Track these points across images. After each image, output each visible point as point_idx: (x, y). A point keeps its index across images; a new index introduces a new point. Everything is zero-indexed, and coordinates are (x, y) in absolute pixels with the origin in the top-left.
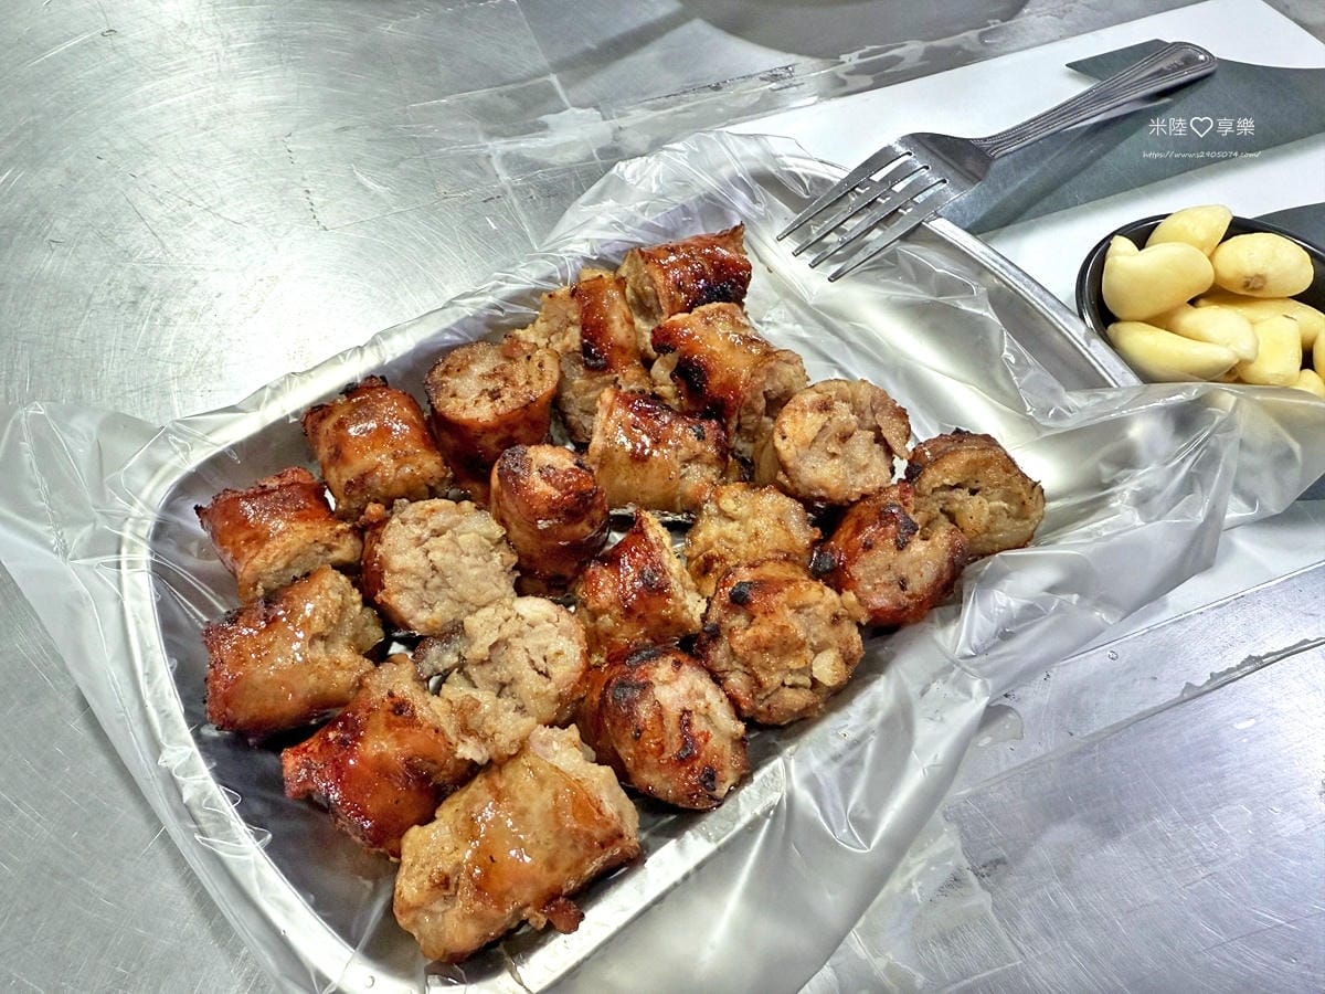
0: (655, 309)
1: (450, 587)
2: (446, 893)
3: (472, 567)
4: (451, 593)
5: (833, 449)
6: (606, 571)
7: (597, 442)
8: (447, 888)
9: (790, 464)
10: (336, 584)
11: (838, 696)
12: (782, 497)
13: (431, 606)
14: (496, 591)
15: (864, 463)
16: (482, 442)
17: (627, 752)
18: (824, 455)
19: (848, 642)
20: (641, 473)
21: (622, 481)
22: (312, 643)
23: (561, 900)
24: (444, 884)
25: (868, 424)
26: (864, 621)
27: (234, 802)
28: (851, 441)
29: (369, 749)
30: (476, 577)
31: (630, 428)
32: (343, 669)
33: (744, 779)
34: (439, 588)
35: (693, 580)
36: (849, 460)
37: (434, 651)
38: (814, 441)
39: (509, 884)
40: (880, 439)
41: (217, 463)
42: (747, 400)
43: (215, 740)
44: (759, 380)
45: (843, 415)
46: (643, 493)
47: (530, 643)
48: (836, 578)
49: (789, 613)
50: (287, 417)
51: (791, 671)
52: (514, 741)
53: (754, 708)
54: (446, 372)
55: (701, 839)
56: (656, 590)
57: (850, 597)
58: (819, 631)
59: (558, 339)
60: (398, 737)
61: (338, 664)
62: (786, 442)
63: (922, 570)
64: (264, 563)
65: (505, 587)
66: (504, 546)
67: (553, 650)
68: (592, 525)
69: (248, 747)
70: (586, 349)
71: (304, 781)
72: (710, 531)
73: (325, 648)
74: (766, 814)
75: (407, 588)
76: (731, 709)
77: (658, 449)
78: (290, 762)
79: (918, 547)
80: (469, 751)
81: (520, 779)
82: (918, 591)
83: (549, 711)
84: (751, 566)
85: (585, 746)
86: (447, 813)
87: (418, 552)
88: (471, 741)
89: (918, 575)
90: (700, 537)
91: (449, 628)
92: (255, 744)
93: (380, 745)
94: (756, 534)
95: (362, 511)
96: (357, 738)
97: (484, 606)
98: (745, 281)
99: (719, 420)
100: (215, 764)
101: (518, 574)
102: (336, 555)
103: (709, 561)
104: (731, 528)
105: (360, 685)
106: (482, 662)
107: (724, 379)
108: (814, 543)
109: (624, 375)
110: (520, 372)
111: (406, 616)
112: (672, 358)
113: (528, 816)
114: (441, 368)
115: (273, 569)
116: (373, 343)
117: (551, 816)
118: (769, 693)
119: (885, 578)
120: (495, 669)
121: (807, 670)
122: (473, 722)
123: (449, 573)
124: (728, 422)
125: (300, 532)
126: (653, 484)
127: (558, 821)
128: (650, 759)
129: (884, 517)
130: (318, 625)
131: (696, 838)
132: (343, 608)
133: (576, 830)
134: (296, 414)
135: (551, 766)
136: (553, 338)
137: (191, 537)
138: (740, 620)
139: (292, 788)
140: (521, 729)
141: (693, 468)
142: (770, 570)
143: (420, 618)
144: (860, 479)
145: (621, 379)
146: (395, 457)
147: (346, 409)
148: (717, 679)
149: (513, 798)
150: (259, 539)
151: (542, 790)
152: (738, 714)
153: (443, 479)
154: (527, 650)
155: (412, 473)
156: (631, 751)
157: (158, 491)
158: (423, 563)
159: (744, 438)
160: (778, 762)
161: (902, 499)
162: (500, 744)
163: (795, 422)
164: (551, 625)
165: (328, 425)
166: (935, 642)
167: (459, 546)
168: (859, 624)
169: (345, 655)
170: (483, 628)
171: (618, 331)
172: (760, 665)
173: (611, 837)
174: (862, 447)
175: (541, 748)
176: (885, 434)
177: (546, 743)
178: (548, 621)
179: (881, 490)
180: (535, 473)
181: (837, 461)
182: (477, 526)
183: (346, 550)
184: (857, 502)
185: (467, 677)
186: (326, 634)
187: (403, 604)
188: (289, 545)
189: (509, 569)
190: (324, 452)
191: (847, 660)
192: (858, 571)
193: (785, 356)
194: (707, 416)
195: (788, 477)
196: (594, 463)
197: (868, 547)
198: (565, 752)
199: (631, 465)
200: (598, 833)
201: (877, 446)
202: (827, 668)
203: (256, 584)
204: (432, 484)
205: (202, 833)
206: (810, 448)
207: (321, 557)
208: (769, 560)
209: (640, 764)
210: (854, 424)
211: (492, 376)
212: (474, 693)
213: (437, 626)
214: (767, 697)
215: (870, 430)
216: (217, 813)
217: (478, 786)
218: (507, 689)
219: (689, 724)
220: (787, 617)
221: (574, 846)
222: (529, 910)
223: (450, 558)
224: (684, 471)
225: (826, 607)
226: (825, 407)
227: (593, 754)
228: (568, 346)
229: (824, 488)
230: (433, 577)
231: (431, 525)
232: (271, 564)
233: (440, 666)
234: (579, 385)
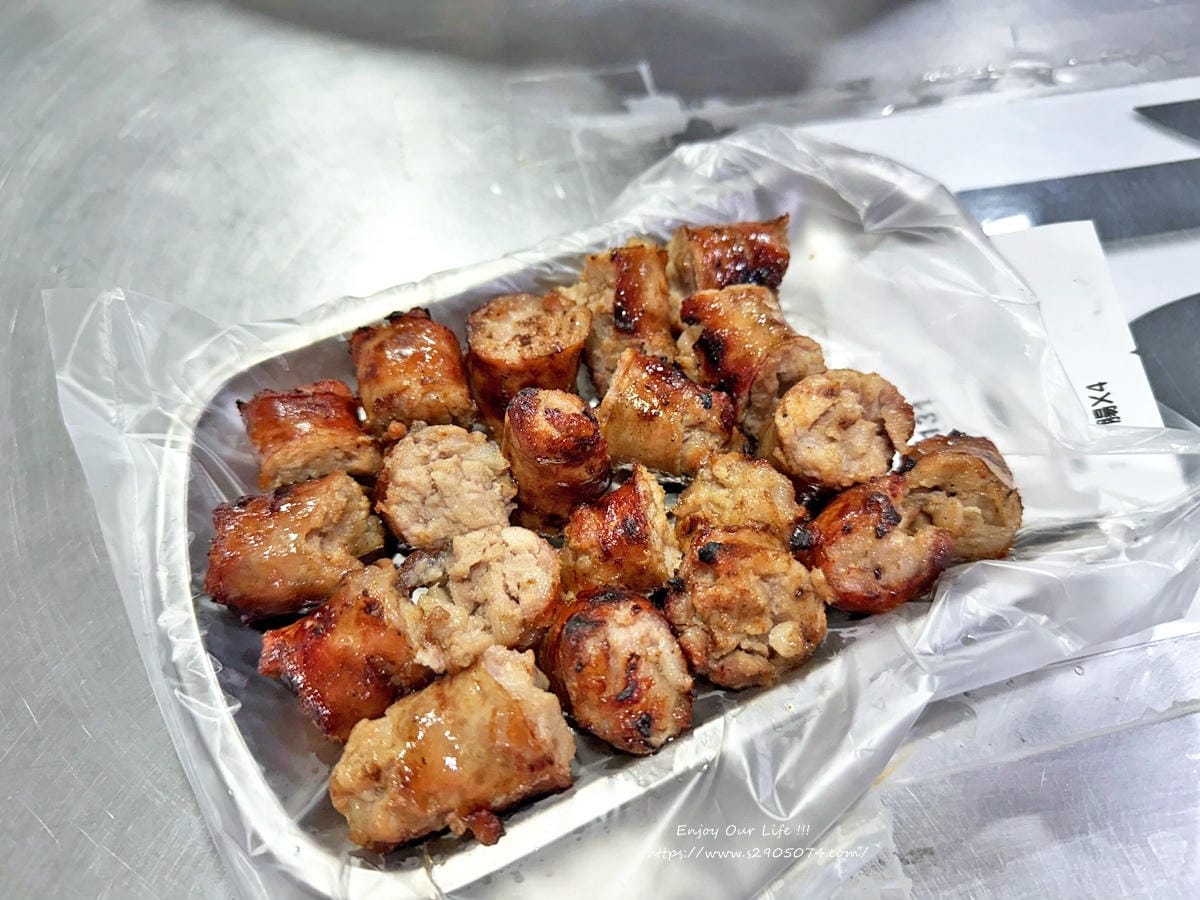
0: (692, 286)
1: (447, 507)
2: (377, 785)
3: (470, 492)
4: (447, 512)
5: (832, 433)
6: (593, 515)
7: (611, 396)
8: (378, 780)
9: (787, 442)
10: (345, 488)
11: (795, 668)
12: (775, 471)
13: (426, 522)
14: (491, 518)
15: (860, 452)
16: (507, 383)
17: (572, 684)
18: (823, 438)
19: (813, 618)
20: (645, 430)
21: (627, 436)
22: (308, 536)
23: (484, 813)
24: (376, 775)
25: (873, 416)
26: (829, 601)
27: (216, 670)
28: (853, 430)
29: (336, 643)
30: (473, 502)
31: (643, 390)
32: (332, 565)
33: (684, 731)
34: (437, 506)
35: (677, 539)
36: (846, 446)
37: (422, 563)
38: (816, 422)
39: (434, 787)
40: (883, 432)
41: (268, 367)
42: (759, 379)
43: (212, 613)
44: (773, 361)
45: (849, 403)
46: (645, 450)
47: (509, 568)
48: (809, 554)
49: (753, 578)
50: (339, 336)
51: (749, 637)
52: (467, 654)
53: (705, 665)
54: (487, 315)
55: (632, 783)
56: (636, 539)
57: (819, 574)
58: (782, 602)
59: (595, 300)
60: (364, 634)
61: (329, 560)
62: (786, 419)
63: (900, 562)
64: (286, 458)
65: (500, 515)
66: (507, 477)
67: (527, 576)
68: (590, 469)
69: (241, 626)
70: (617, 311)
71: (275, 661)
72: (701, 494)
73: (321, 543)
74: (698, 768)
75: (406, 501)
76: (683, 661)
77: (665, 411)
78: (269, 641)
79: (898, 539)
80: (428, 658)
81: (467, 690)
82: (894, 583)
83: (514, 634)
84: (728, 529)
85: (540, 673)
86: (394, 712)
87: (422, 469)
88: (432, 650)
89: (895, 568)
90: (691, 499)
91: (439, 544)
92: (246, 622)
93: (347, 639)
94: (742, 503)
95: (385, 428)
96: (329, 630)
97: (477, 530)
98: (781, 270)
99: (730, 394)
100: (206, 632)
101: (516, 506)
102: (356, 464)
103: (694, 521)
104: (720, 494)
105: (343, 582)
106: (463, 580)
107: (740, 355)
108: (799, 521)
109: (651, 341)
111: (401, 527)
112: (697, 330)
113: (466, 728)
114: (484, 311)
115: (291, 466)
116: (428, 280)
117: (487, 731)
118: (724, 653)
119: (861, 564)
120: (473, 589)
121: (763, 638)
122: (441, 633)
123: (448, 493)
124: (738, 397)
125: (324, 436)
126: (655, 441)
127: (493, 738)
128: (591, 695)
129: (869, 504)
130: (317, 521)
131: (627, 780)
132: (345, 512)
133: (508, 749)
134: (345, 335)
135: (496, 682)
136: (591, 298)
137: (232, 430)
138: (707, 579)
139: (263, 664)
140: (477, 644)
141: (697, 434)
142: (744, 537)
143: (414, 531)
144: (855, 466)
145: (647, 344)
146: (423, 382)
147: (389, 333)
148: (675, 632)
149: (456, 707)
150: (285, 436)
151: (483, 704)
152: (690, 668)
153: (465, 411)
154: (504, 575)
155: (437, 401)
156: (575, 684)
157: (208, 384)
158: (425, 480)
159: (754, 415)
160: (718, 723)
161: (892, 489)
162: (455, 655)
163: (799, 402)
164: (532, 556)
165: (370, 345)
166: (895, 632)
167: (462, 470)
168: (825, 603)
169: (337, 552)
170: (468, 549)
171: (651, 299)
172: (717, 624)
173: (541, 762)
174: (862, 435)
175: (493, 664)
176: (889, 427)
177: (500, 663)
178: (530, 551)
179: (873, 479)
180: (541, 413)
181: (834, 445)
182: (482, 455)
183: (364, 461)
184: (848, 488)
185: (447, 592)
186: (323, 531)
187: (401, 515)
188: (310, 446)
189: (507, 500)
190: (362, 370)
191: (808, 636)
192: (833, 553)
193: (804, 343)
194: (719, 389)
195: (784, 453)
196: (605, 416)
197: (847, 531)
198: (516, 674)
199: (638, 422)
200: (529, 756)
201: (879, 438)
202: (784, 639)
203: (275, 477)
204: (456, 414)
205: (182, 690)
206: (810, 429)
207: (340, 463)
208: (748, 527)
209: (582, 699)
210: (858, 413)
211: (525, 324)
212: (447, 607)
213: (429, 541)
214: (722, 657)
215: (875, 421)
216: (198, 676)
217: (429, 694)
218: (480, 608)
219: (634, 668)
220: (750, 581)
221: (505, 765)
222: (452, 815)
223: (451, 480)
224: (687, 436)
225: (790, 579)
226: (831, 392)
227: (547, 683)
228: (602, 307)
229: (817, 469)
230: (432, 494)
231: (440, 447)
232: (291, 461)
233: (425, 578)
234: (608, 345)
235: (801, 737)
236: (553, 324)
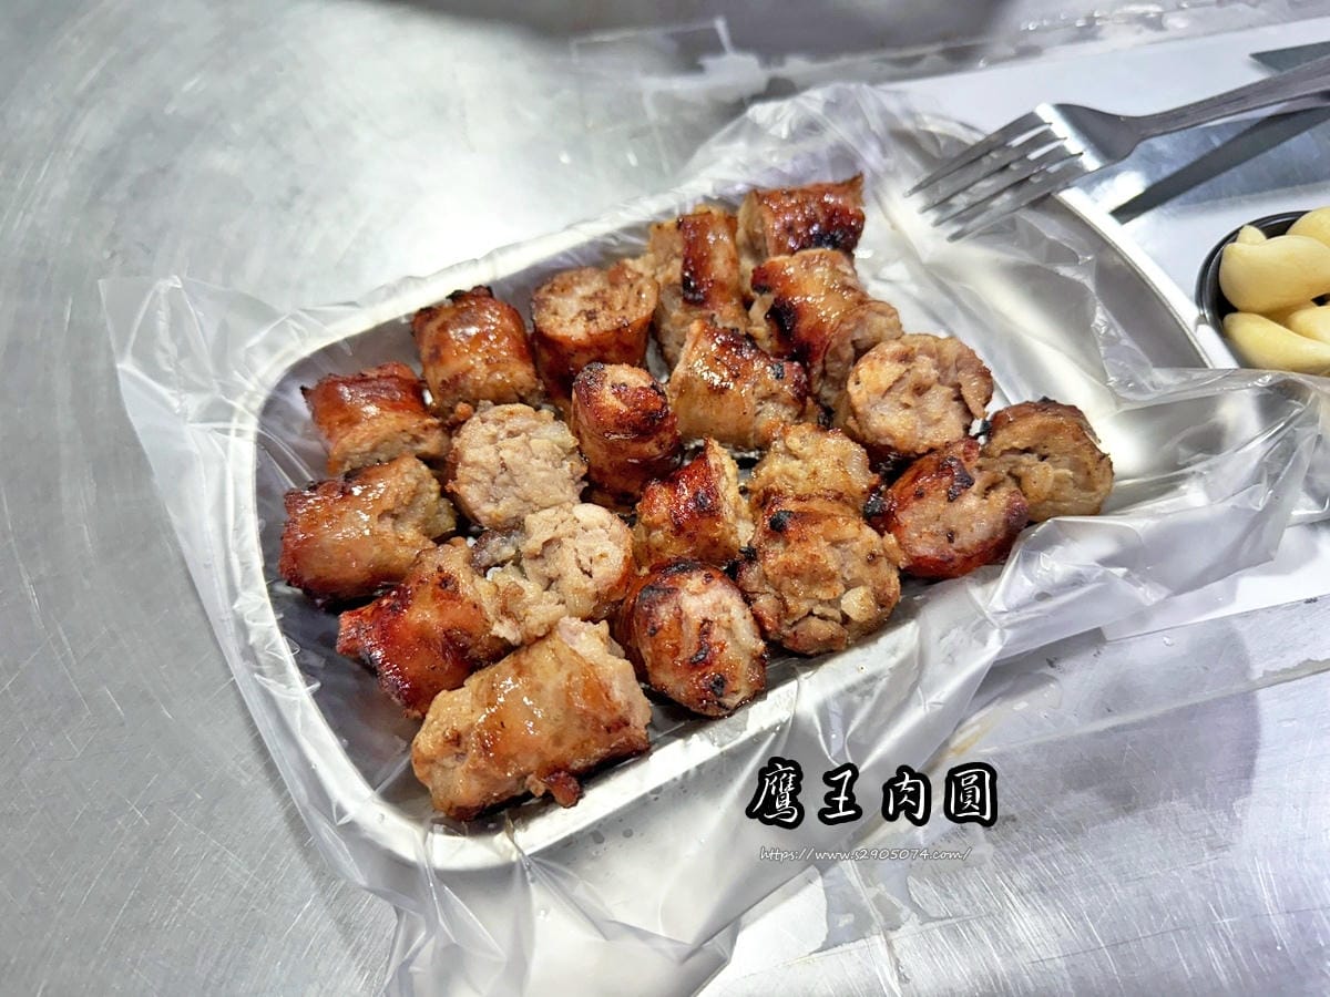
0: (764, 253)
1: (517, 486)
2: (458, 750)
3: (540, 470)
4: (517, 491)
5: (906, 399)
6: (664, 490)
7: (680, 370)
8: (458, 745)
9: (859, 409)
10: (415, 470)
11: (869, 632)
12: (847, 441)
13: (497, 501)
14: (561, 496)
15: (935, 417)
16: (575, 360)
17: (646, 651)
18: (897, 404)
19: (885, 584)
20: (716, 404)
21: (699, 411)
22: (381, 517)
23: (562, 774)
24: (456, 740)
25: (949, 381)
26: (902, 565)
27: (293, 651)
28: (928, 396)
29: (412, 618)
30: (543, 480)
31: (713, 362)
32: (406, 545)
33: (758, 694)
34: (506, 485)
35: (751, 512)
36: (920, 411)
37: (495, 542)
38: (890, 389)
39: (513, 750)
40: (960, 398)
41: (330, 351)
42: (832, 347)
43: (287, 597)
44: (847, 327)
45: (925, 368)
46: (718, 424)
47: (580, 544)
48: (881, 521)
49: (824, 544)
50: (400, 317)
51: (821, 602)
52: (543, 624)
53: (778, 631)
54: (551, 291)
55: (707, 743)
56: (708, 510)
57: (891, 539)
58: (854, 567)
59: (662, 271)
60: (440, 608)
61: (402, 540)
62: (858, 387)
63: (974, 525)
64: (354, 442)
65: (571, 493)
66: (577, 455)
67: (598, 551)
68: (660, 445)
69: (316, 608)
70: (685, 281)
71: (354, 639)
72: (775, 467)
73: (394, 524)
74: (772, 729)
75: (477, 481)
76: (756, 628)
77: (735, 384)
78: (345, 621)
79: (971, 502)
80: (504, 630)
81: (542, 658)
82: (967, 545)
83: (588, 606)
84: (799, 499)
85: (614, 643)
86: (473, 682)
87: (490, 449)
88: (508, 623)
89: (968, 531)
90: (764, 471)
91: (511, 523)
92: (322, 605)
93: (424, 614)
94: (815, 473)
95: (452, 410)
96: (406, 606)
97: (546, 508)
98: (856, 233)
99: (803, 364)
100: (281, 616)
101: (586, 484)
102: (423, 448)
103: (768, 494)
104: (794, 466)
105: (418, 561)
106: (535, 557)
107: (813, 323)
108: (874, 489)
109: (721, 312)
111: (472, 506)
112: (769, 298)
113: (543, 693)
114: (548, 287)
115: (358, 450)
116: (489, 257)
117: (563, 695)
118: (797, 619)
119: (933, 528)
120: (546, 565)
121: (834, 603)
122: (516, 608)
123: (517, 472)
124: (813, 367)
125: (391, 420)
126: (727, 416)
127: (569, 701)
128: (666, 659)
129: (942, 469)
130: (388, 503)
131: (701, 740)
132: (416, 493)
133: (585, 711)
134: (408, 316)
135: (571, 649)
136: (659, 270)
137: (295, 416)
138: (779, 547)
139: (341, 643)
140: (551, 614)
141: (770, 407)
142: (815, 505)
143: (485, 510)
144: (930, 433)
145: (717, 316)
146: (487, 362)
147: (453, 313)
148: (748, 599)
149: (533, 675)
150: (351, 419)
151: (559, 670)
152: (763, 634)
153: (533, 391)
154: (576, 550)
155: (503, 381)
156: (650, 649)
157: (268, 370)
158: (493, 459)
159: (830, 385)
160: (792, 685)
161: (965, 454)
162: (530, 625)
163: (872, 369)
164: (603, 531)
165: (432, 327)
166: (967, 592)
167: (530, 448)
168: (899, 568)
169: (409, 532)
170: (540, 527)
171: (720, 267)
172: (789, 590)
173: (617, 723)
174: (938, 400)
175: (568, 634)
176: (965, 392)
177: (575, 633)
178: (601, 527)
179: (948, 445)
180: (607, 388)
181: (908, 412)
182: (551, 434)
183: (432, 444)
184: (924, 454)
185: (522, 570)
186: (395, 512)
187: (472, 495)
188: (377, 430)
189: (578, 478)
190: (426, 351)
191: (881, 601)
192: (905, 518)
193: (879, 307)
194: (792, 359)
195: (858, 422)
196: (674, 391)
197: (919, 496)
198: (590, 643)
199: (709, 397)
200: (604, 718)
201: (956, 403)
202: (856, 603)
203: (344, 462)
204: (523, 394)
205: (261, 673)
206: (883, 397)
207: (408, 447)
208: (820, 496)
209: (657, 663)
210: (933, 378)
211: (591, 299)
212: (521, 582)
213: (500, 520)
214: (795, 623)
215: (952, 387)
216: (275, 658)
217: (506, 664)
218: (554, 584)
219: (707, 633)
220: (820, 548)
221: (582, 727)
222: (530, 777)
223: (519, 458)
224: (759, 408)
225: (862, 544)
226: (906, 358)
227: (623, 653)
228: (669, 279)
229: (891, 436)
230: (501, 473)
231: (508, 427)
232: (359, 445)
233: (498, 556)
234: (676, 318)
235: (872, 695)
236: (619, 297)
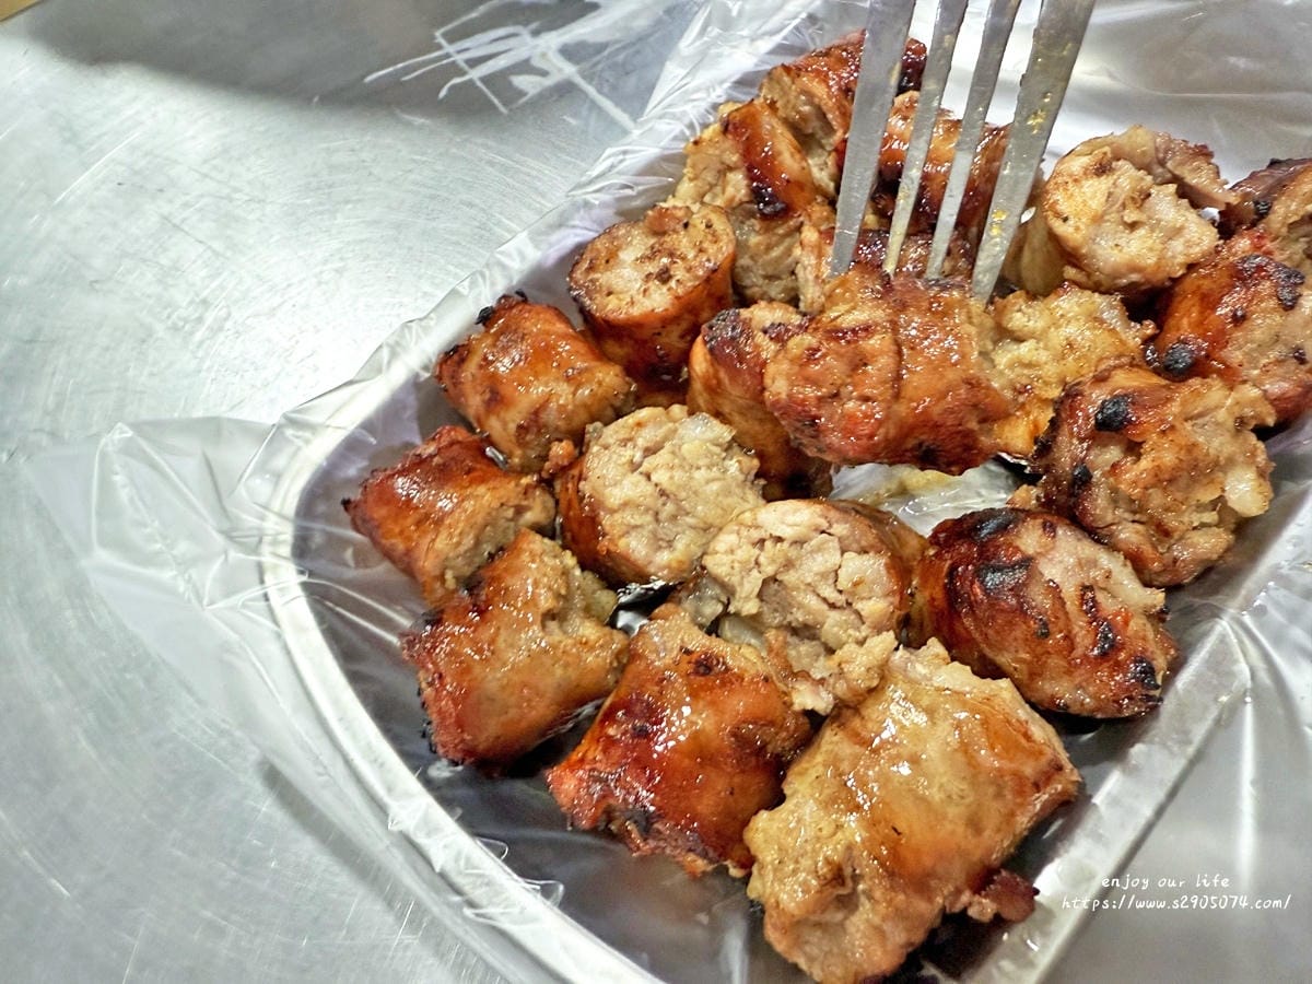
1: (687, 514)
2: (842, 891)
3: (708, 482)
4: (689, 520)
5: (1131, 218)
8: (842, 883)
10: (544, 548)
13: (670, 544)
14: (746, 507)
15: (1175, 225)
16: (662, 340)
18: (1123, 227)
22: (544, 625)
23: (1005, 874)
24: (837, 875)
26: (1270, 420)
28: (1151, 203)
30: (718, 494)
32: (592, 648)
34: (674, 518)
36: (1155, 226)
38: (1103, 214)
39: (928, 863)
41: (349, 448)
43: (450, 783)
52: (869, 670)
54: (591, 268)
59: (716, 196)
61: (586, 643)
62: (1071, 222)
64: (450, 542)
65: (751, 497)
66: (736, 448)
70: (756, 195)
71: (601, 799)
73: (561, 627)
75: (636, 526)
80: (806, 699)
86: (799, 786)
87: (636, 477)
94: (1069, 346)
95: (544, 458)
96: (657, 721)
100: (459, 812)
101: (763, 481)
102: (529, 518)
104: (1025, 351)
109: (809, 215)
110: (683, 242)
111: (641, 563)
114: (583, 267)
115: (462, 549)
118: (1173, 542)
119: (1273, 355)
121: (1218, 502)
123: (683, 495)
125: (482, 496)
127: (973, 763)
129: (1243, 275)
130: (546, 602)
140: (877, 652)
142: (1126, 381)
143: (660, 562)
144: (1177, 246)
146: (566, 379)
147: (489, 339)
148: (1101, 538)
151: (936, 724)
155: (592, 395)
158: (649, 489)
162: (853, 675)
163: (1071, 197)
164: (824, 535)
165: (471, 367)
167: (684, 459)
169: (588, 631)
171: (790, 163)
172: (1162, 506)
173: (1045, 773)
174: (1165, 204)
180: (759, 334)
181: (1141, 232)
182: (699, 434)
183: (538, 509)
184: (1185, 275)
186: (556, 611)
187: (635, 548)
188: (473, 515)
189: (751, 477)
192: (1231, 357)
195: (1083, 268)
197: (1239, 320)
200: (1029, 770)
201: (1184, 201)
203: (443, 574)
204: (618, 403)
205: (472, 904)
206: (1100, 226)
207: (511, 525)
210: (1146, 181)
211: (650, 258)
213: (684, 566)
214: (1170, 548)
215: (1168, 183)
217: (838, 743)
219: (1094, 604)
221: (999, 795)
222: (966, 894)
223: (678, 476)
225: (1227, 410)
226: (1102, 169)
228: (732, 200)
229: (1135, 269)
230: (664, 504)
231: (641, 442)
232: (458, 544)
234: (758, 244)
